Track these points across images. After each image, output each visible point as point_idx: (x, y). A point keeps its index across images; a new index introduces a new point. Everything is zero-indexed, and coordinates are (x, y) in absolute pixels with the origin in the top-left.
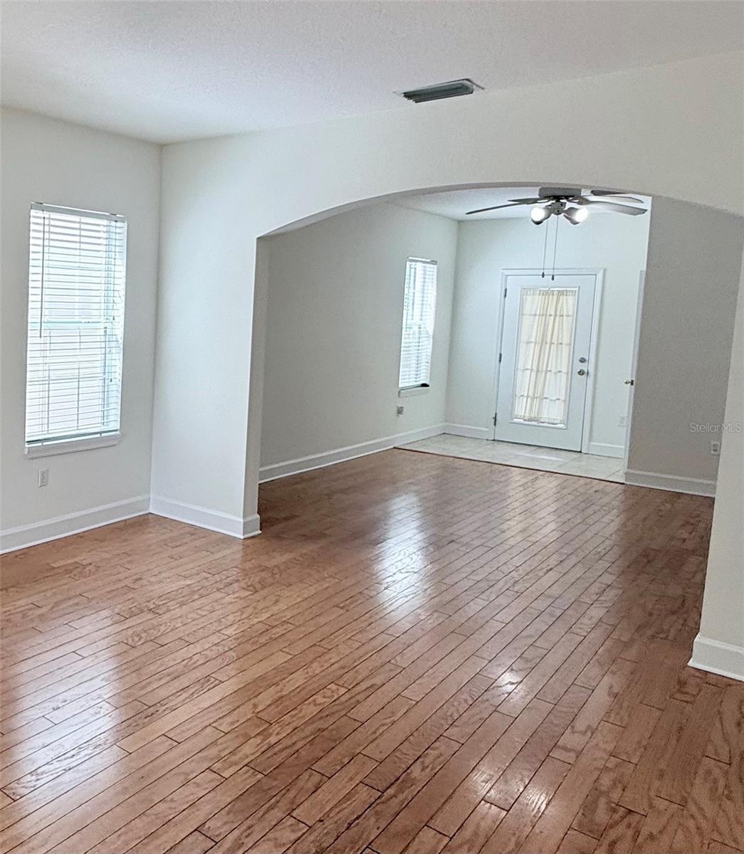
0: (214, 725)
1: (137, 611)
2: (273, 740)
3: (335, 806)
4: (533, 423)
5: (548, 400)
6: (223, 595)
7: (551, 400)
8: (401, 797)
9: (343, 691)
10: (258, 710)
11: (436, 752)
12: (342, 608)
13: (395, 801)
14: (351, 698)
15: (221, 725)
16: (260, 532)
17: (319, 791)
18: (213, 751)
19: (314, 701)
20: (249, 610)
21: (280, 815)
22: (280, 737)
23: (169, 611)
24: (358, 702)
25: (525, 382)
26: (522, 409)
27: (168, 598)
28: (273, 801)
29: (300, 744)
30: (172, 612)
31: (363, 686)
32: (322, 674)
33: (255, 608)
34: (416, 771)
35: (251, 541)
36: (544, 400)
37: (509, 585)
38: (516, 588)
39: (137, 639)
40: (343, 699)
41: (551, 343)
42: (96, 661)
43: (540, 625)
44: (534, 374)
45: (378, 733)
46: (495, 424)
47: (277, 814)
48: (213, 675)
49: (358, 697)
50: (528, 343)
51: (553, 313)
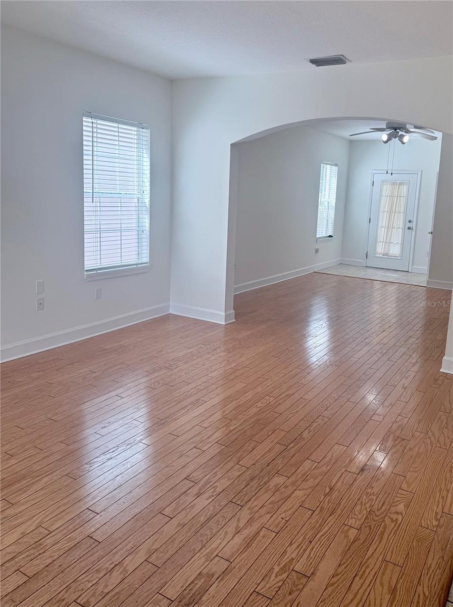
0: (199, 425)
1: (158, 369)
2: (232, 428)
3: (262, 456)
4: (385, 257)
5: (393, 244)
6: (210, 356)
7: (395, 244)
8: (296, 447)
9: (272, 399)
10: (225, 414)
11: (316, 424)
12: (276, 357)
13: (293, 450)
14: (276, 402)
15: (203, 424)
16: (235, 320)
17: (255, 450)
18: (198, 438)
19: (257, 406)
20: (225, 362)
21: (233, 465)
22: (236, 426)
23: (178, 367)
24: (280, 404)
25: (382, 234)
26: (380, 249)
27: (178, 360)
28: (229, 458)
29: (247, 428)
30: (180, 368)
31: (283, 395)
32: (262, 392)
33: (228, 361)
34: (306, 434)
35: (230, 325)
36: (391, 244)
37: (363, 339)
38: (366, 341)
39: (157, 384)
40: (272, 403)
41: (395, 212)
42: (131, 399)
43: (375, 358)
44: (386, 229)
45: (288, 418)
46: (367, 258)
47: (231, 464)
48: (201, 399)
49: (280, 402)
50: (384, 212)
51: (396, 195)
